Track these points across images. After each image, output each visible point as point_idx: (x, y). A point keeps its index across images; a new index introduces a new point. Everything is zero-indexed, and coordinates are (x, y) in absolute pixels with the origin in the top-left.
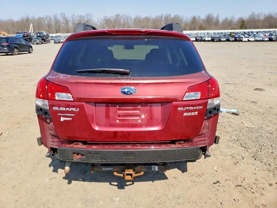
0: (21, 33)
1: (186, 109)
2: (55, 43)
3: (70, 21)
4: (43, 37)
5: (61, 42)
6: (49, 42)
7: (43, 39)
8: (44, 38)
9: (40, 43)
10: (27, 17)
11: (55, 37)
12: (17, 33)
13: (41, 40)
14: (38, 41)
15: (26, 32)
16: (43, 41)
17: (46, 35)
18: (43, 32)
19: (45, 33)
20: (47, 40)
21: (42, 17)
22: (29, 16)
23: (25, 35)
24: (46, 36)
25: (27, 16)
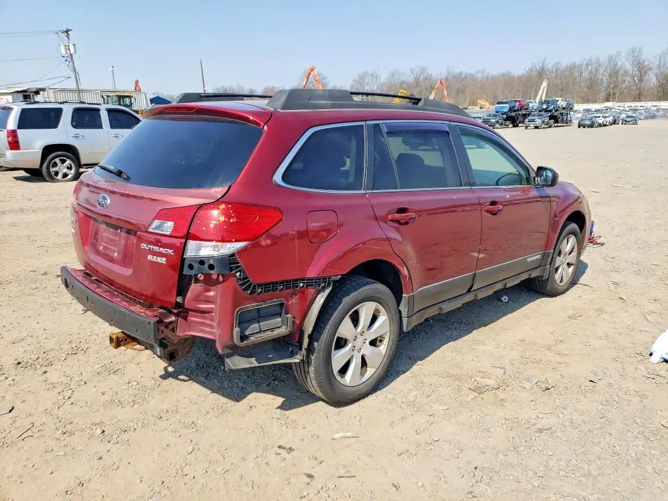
0: (506, 103)
1: (150, 248)
2: (579, 127)
3: (650, 69)
4: (556, 111)
5: (596, 125)
6: (568, 122)
7: (551, 117)
8: (556, 114)
9: (543, 126)
10: (541, 65)
11: (596, 111)
12: (499, 103)
13: (547, 120)
14: (538, 122)
15: (519, 101)
16: (553, 121)
17: (564, 106)
18: (558, 101)
19: (561, 103)
20: (563, 120)
21: (578, 62)
22: (546, 62)
23: (514, 107)
24: (564, 108)
25: (543, 64)
